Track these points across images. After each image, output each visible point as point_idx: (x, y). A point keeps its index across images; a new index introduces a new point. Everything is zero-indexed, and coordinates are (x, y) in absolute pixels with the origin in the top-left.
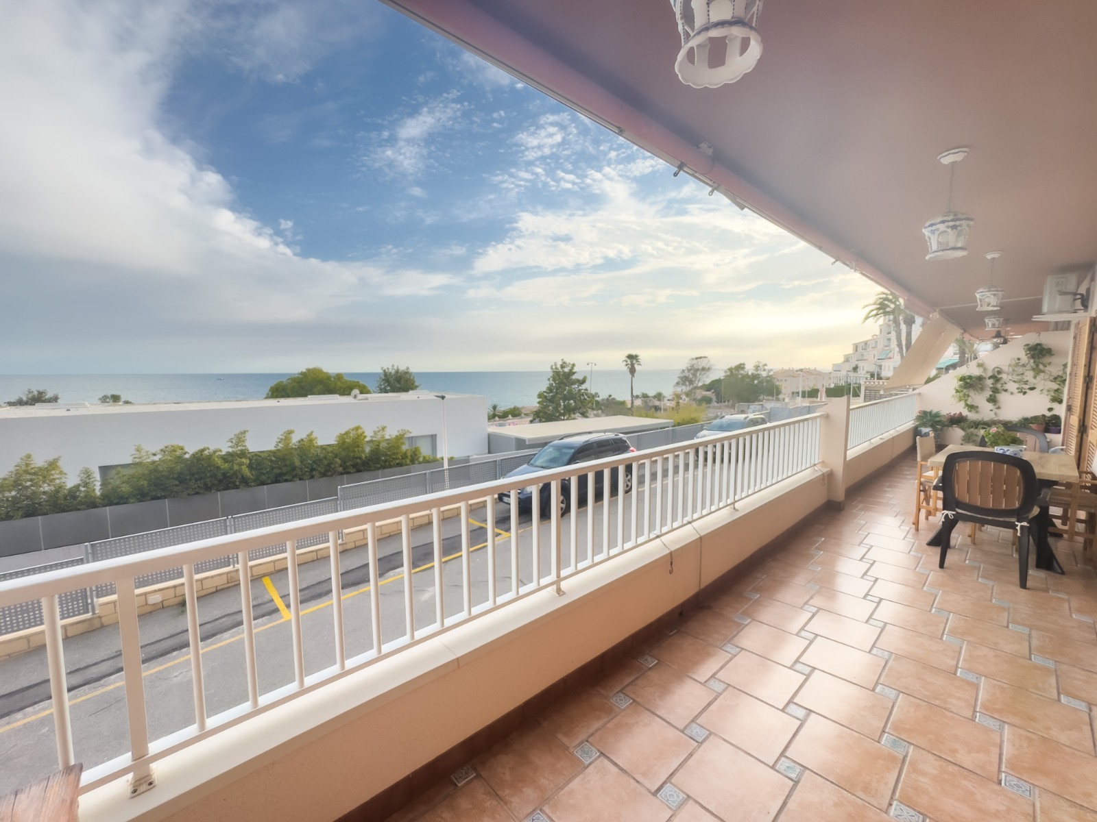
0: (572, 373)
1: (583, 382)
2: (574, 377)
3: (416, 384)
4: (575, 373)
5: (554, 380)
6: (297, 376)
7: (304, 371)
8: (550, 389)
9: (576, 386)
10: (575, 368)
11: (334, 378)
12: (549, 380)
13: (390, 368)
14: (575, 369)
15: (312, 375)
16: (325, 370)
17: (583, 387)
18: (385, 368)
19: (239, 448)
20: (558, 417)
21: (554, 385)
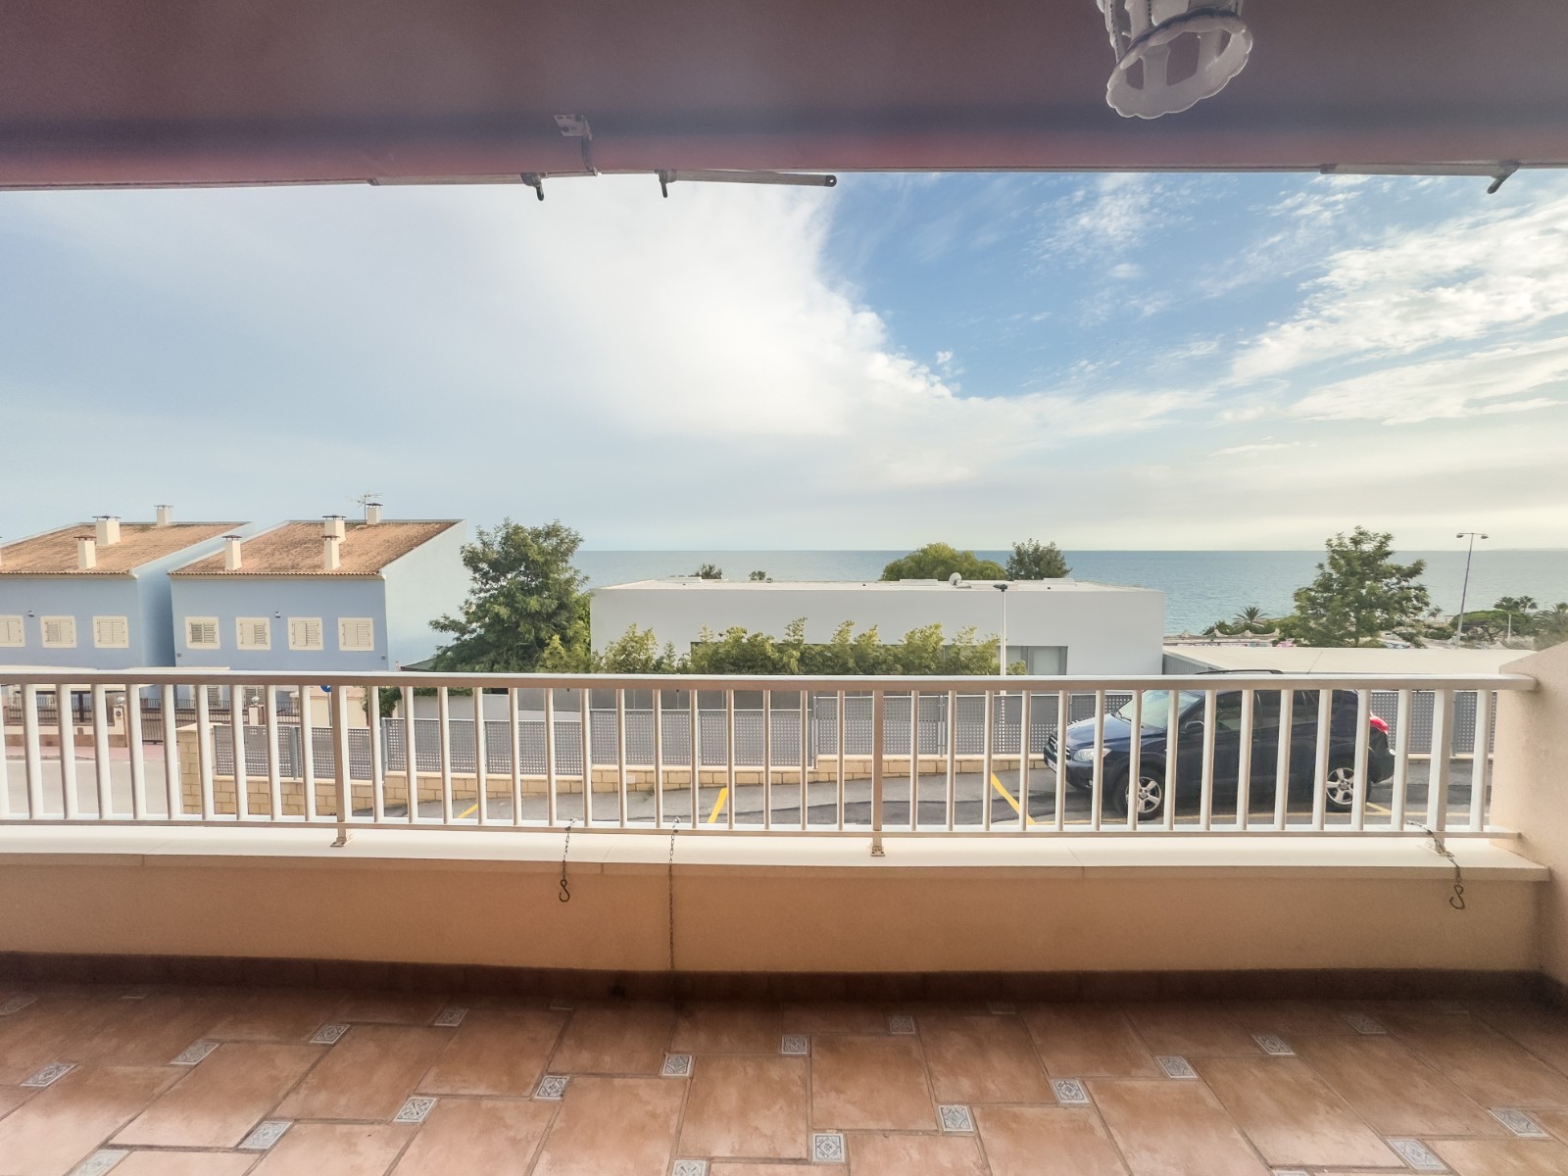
0: (1382, 553)
1: (1415, 571)
2: (1388, 561)
3: (1066, 568)
4: (1390, 553)
5: (1334, 563)
6: (917, 554)
7: (926, 547)
8: (1325, 585)
9: (1394, 580)
10: (1390, 543)
11: (961, 557)
12: (1321, 566)
13: (1026, 543)
14: (1391, 546)
15: (933, 553)
16: (951, 546)
17: (1414, 582)
18: (1018, 543)
19: (796, 637)
20: (1342, 637)
21: (1335, 576)
